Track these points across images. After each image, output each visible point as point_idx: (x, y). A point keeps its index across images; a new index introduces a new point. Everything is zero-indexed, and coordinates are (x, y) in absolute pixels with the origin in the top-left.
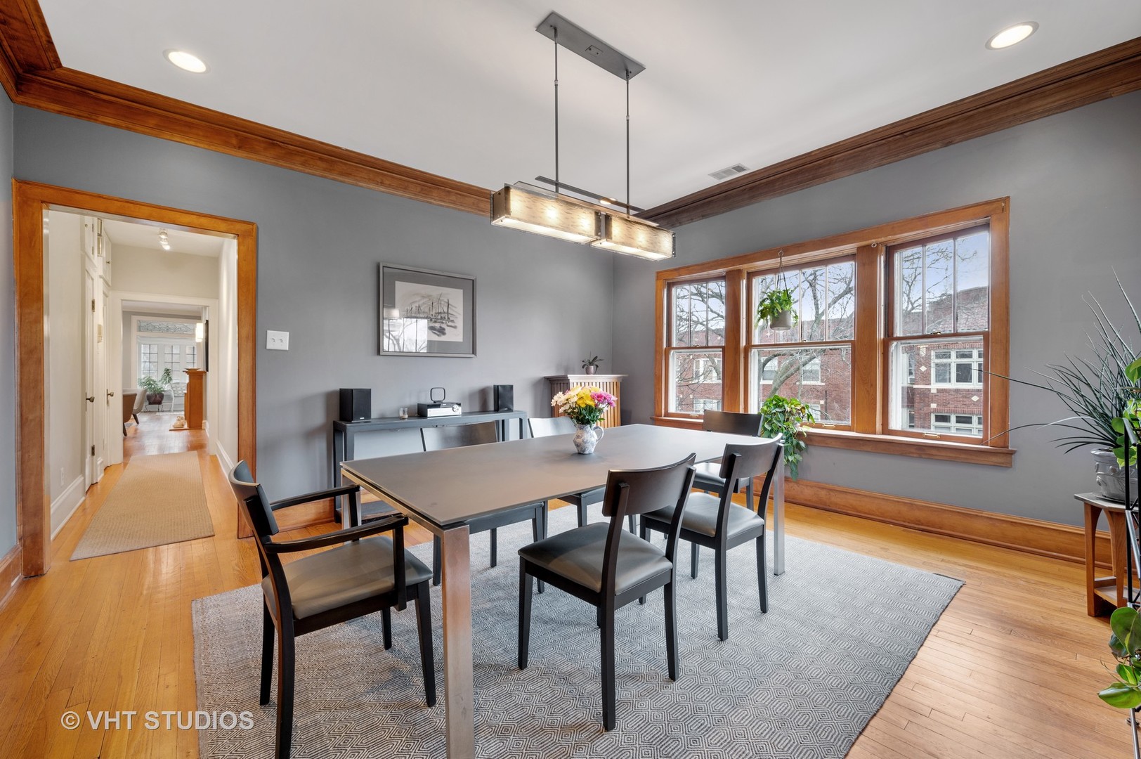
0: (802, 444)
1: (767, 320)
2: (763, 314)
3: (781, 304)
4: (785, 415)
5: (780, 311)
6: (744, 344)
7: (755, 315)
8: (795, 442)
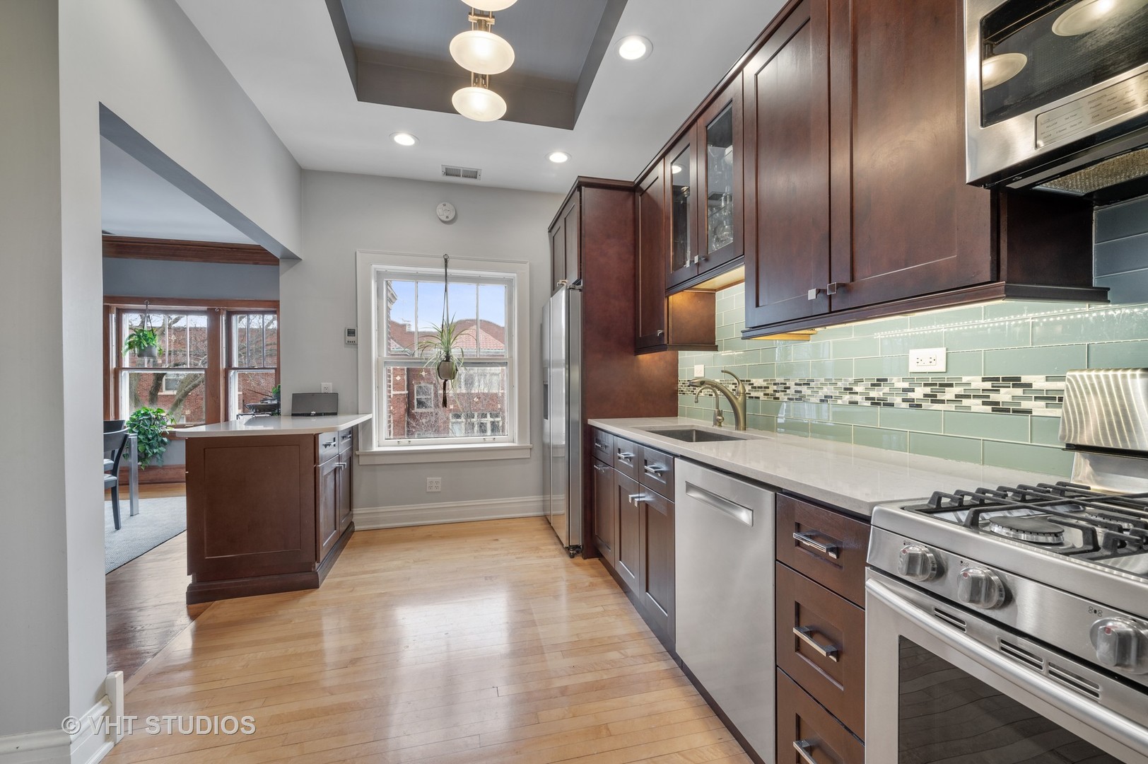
0: (165, 440)
1: (134, 351)
2: (131, 346)
3: (147, 340)
4: (151, 421)
5: (147, 346)
6: (114, 366)
7: (125, 347)
8: (160, 439)
